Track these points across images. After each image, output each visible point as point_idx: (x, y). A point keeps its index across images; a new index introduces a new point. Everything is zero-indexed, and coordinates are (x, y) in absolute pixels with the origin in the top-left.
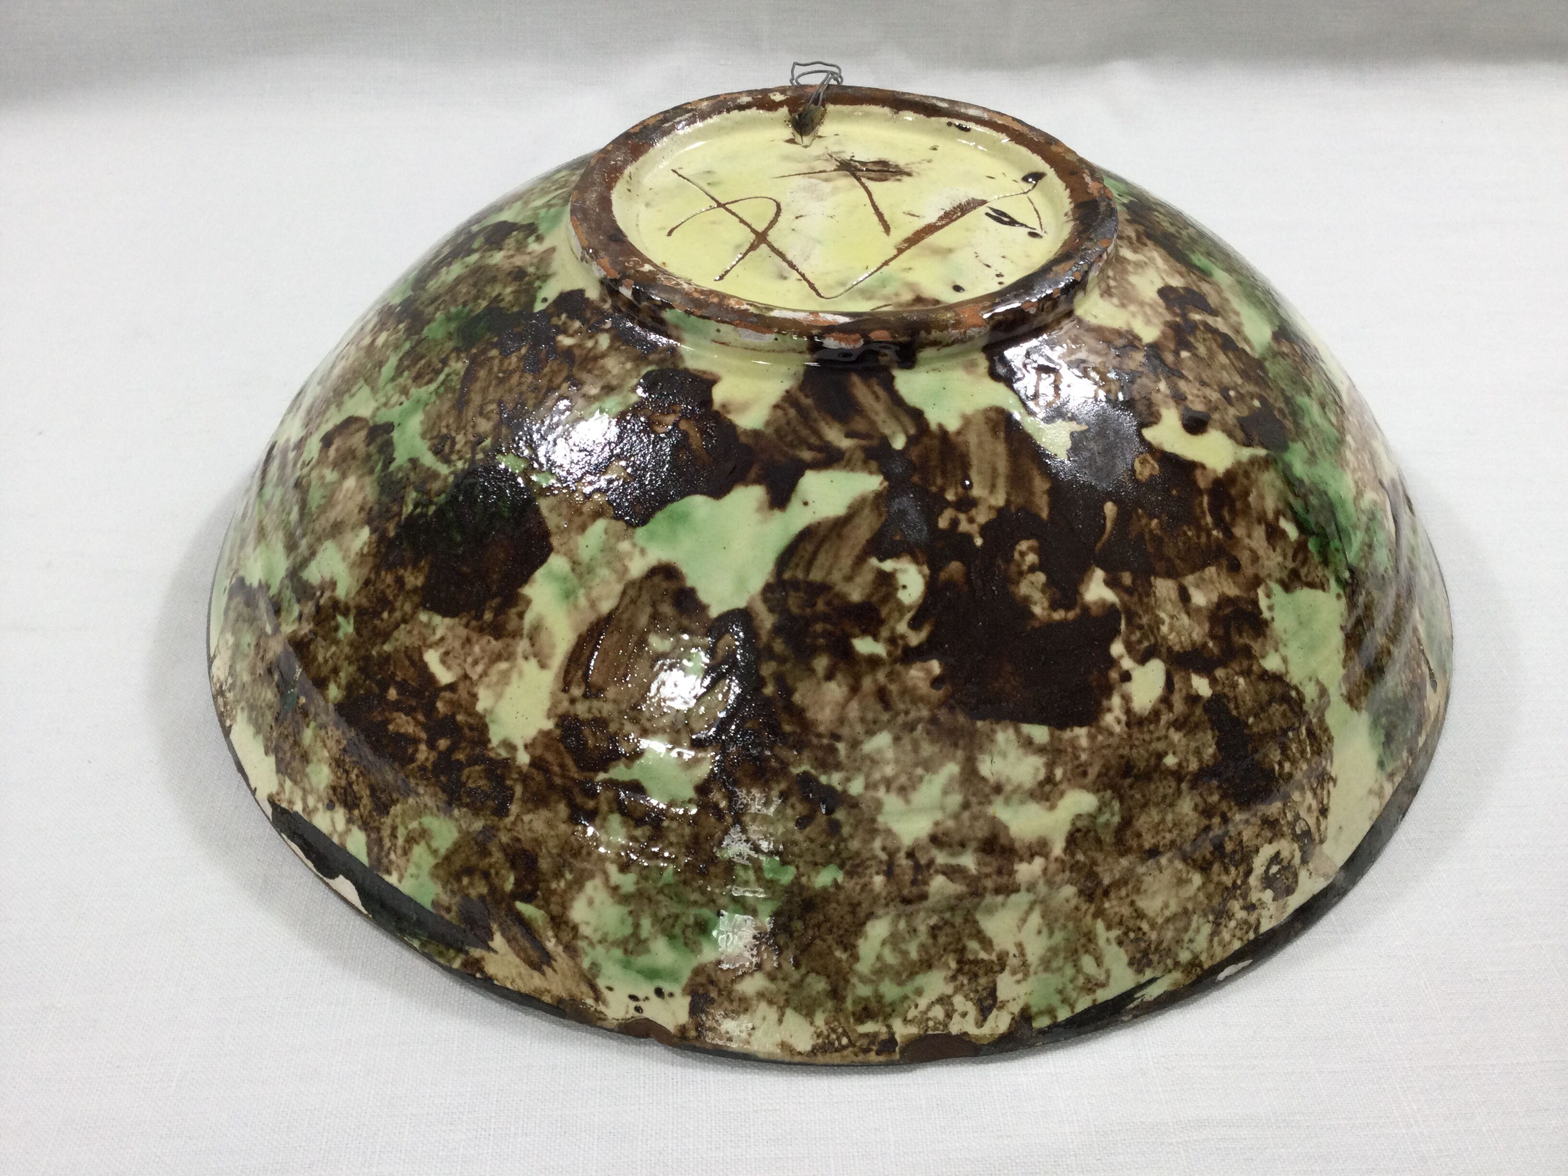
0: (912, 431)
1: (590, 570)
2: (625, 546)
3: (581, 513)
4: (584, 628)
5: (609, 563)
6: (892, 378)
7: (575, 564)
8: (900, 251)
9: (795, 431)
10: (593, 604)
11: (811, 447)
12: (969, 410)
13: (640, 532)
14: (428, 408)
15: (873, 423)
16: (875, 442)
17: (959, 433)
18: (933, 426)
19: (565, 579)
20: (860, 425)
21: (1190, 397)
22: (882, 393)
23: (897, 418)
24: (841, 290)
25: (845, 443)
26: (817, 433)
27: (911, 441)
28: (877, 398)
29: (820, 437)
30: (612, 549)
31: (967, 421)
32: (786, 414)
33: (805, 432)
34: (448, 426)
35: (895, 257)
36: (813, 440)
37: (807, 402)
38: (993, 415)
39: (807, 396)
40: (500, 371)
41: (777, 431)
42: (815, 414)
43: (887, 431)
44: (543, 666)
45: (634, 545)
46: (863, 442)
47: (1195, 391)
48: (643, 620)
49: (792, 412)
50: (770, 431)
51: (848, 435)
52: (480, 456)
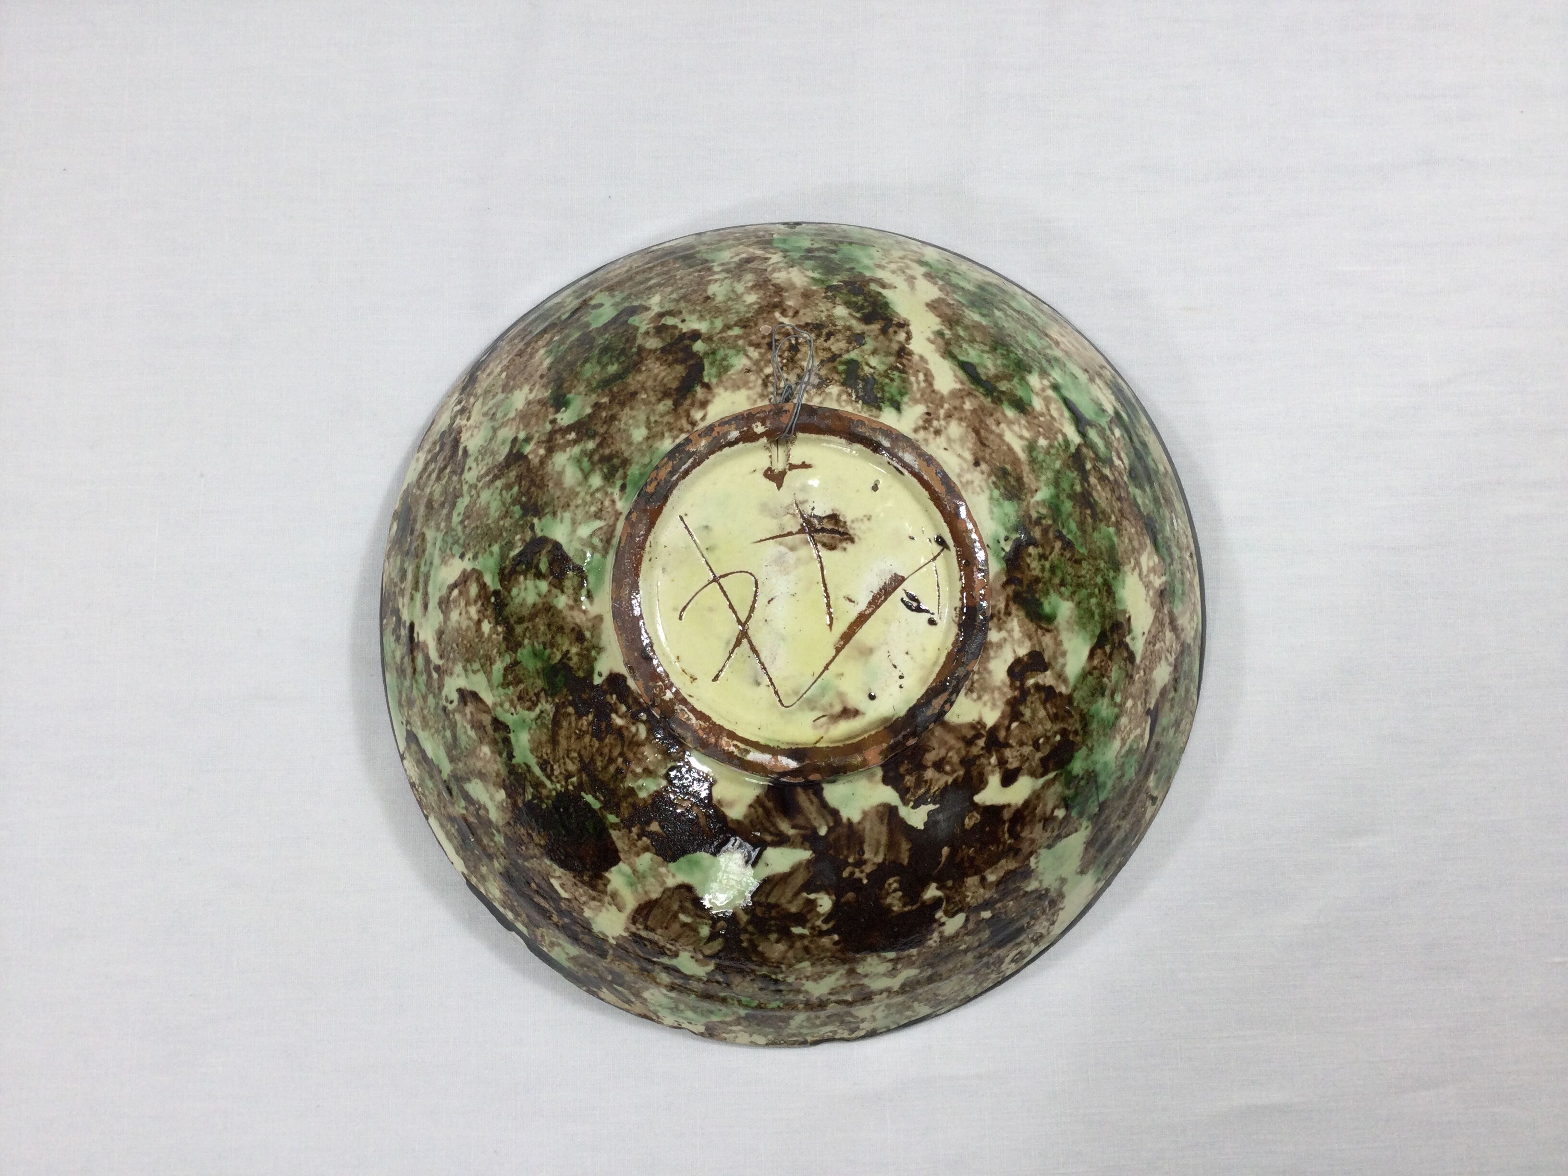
0: (831, 824)
1: (644, 877)
2: (663, 870)
3: (636, 846)
4: (642, 902)
5: (654, 876)
6: (822, 789)
7: (635, 871)
8: (838, 650)
9: (762, 824)
10: (646, 893)
11: (771, 834)
12: (867, 809)
13: (671, 865)
14: (532, 731)
15: (808, 820)
16: (809, 832)
17: (859, 823)
18: (845, 820)
19: (629, 877)
20: (801, 821)
21: (1010, 760)
22: (815, 800)
23: (823, 817)
24: (795, 699)
25: (791, 832)
26: (774, 825)
27: (830, 830)
28: (812, 802)
29: (777, 828)
30: (656, 870)
31: (865, 814)
32: (756, 812)
33: (768, 825)
34: (547, 754)
35: (834, 658)
36: (772, 829)
37: (770, 805)
38: (881, 809)
39: (769, 801)
40: (576, 728)
41: (751, 822)
42: (774, 813)
43: (816, 824)
44: (620, 910)
45: (669, 871)
46: (802, 832)
47: (1015, 754)
48: (675, 907)
49: (760, 810)
50: (747, 822)
51: (793, 827)
52: (571, 787)
